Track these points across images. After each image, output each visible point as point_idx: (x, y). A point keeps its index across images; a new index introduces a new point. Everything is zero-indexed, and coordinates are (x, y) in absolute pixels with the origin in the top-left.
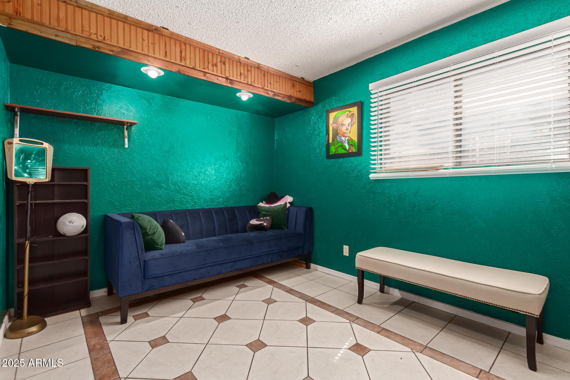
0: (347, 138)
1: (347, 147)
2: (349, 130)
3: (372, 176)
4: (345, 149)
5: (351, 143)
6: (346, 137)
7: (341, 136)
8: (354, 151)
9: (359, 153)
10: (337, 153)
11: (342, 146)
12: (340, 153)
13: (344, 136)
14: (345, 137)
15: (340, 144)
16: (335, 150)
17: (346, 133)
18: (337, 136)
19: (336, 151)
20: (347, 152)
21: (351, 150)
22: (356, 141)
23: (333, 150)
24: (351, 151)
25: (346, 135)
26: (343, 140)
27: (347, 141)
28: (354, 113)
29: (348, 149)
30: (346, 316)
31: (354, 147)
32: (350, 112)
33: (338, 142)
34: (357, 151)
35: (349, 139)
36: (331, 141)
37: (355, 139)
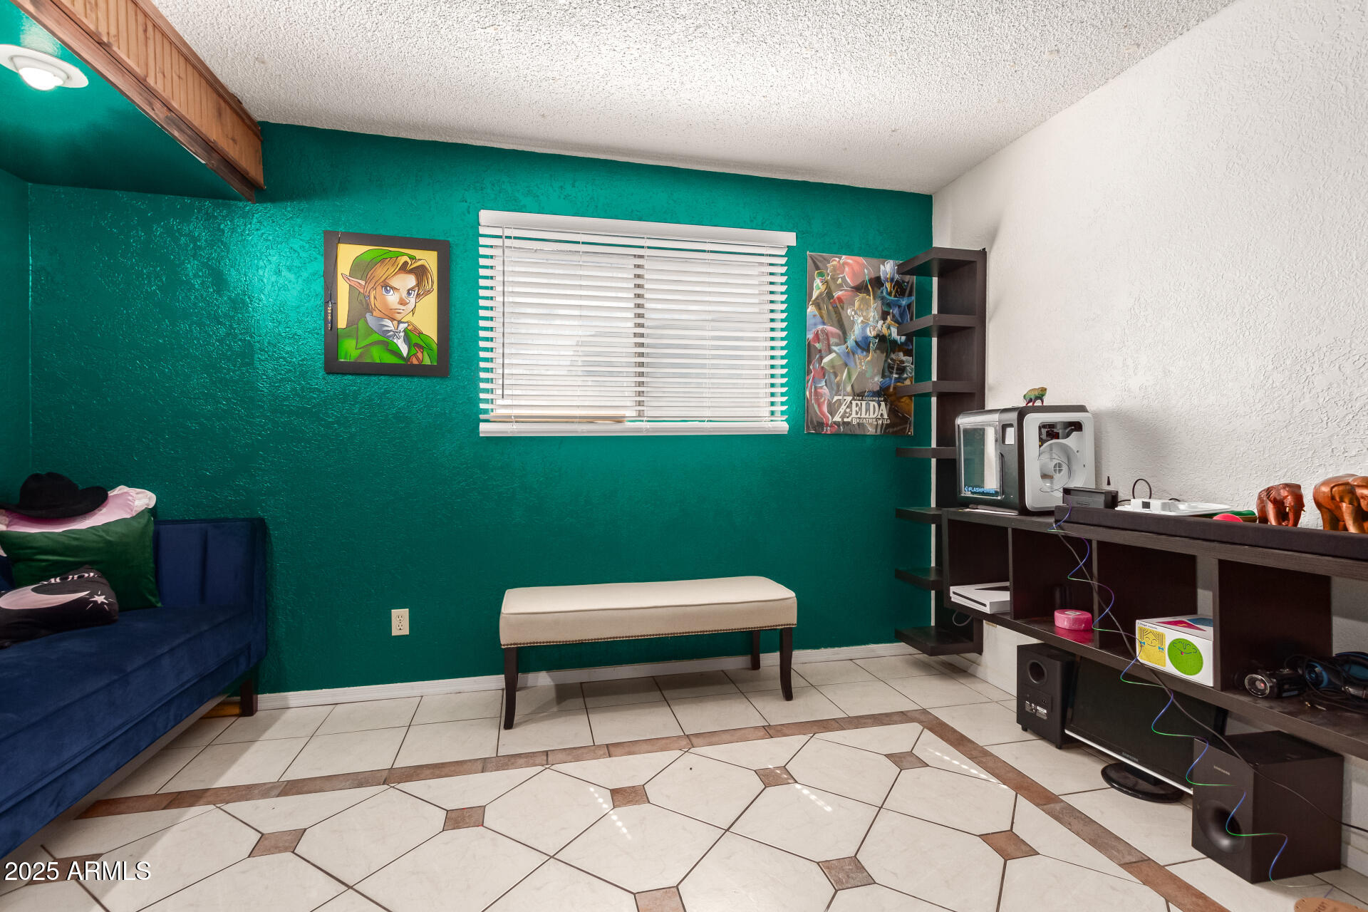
0: (402, 326)
1: (404, 350)
2: (411, 306)
3: (485, 429)
4: (397, 354)
5: (415, 339)
6: (400, 322)
7: (382, 315)
8: (427, 361)
9: (441, 369)
10: (368, 361)
11: (386, 345)
12: (378, 361)
13: (392, 319)
14: (395, 323)
15: (376, 337)
16: (360, 351)
17: (399, 311)
18: (368, 315)
19: (361, 355)
20: (402, 362)
21: (418, 359)
22: (435, 337)
23: (349, 350)
24: (415, 362)
25: (398, 317)
26: (390, 329)
27: (402, 334)
28: (428, 266)
29: (405, 355)
30: (521, 761)
31: (425, 353)
32: (412, 258)
33: (370, 331)
34: (435, 364)
35: (409, 328)
36: (342, 323)
37: (430, 329)
